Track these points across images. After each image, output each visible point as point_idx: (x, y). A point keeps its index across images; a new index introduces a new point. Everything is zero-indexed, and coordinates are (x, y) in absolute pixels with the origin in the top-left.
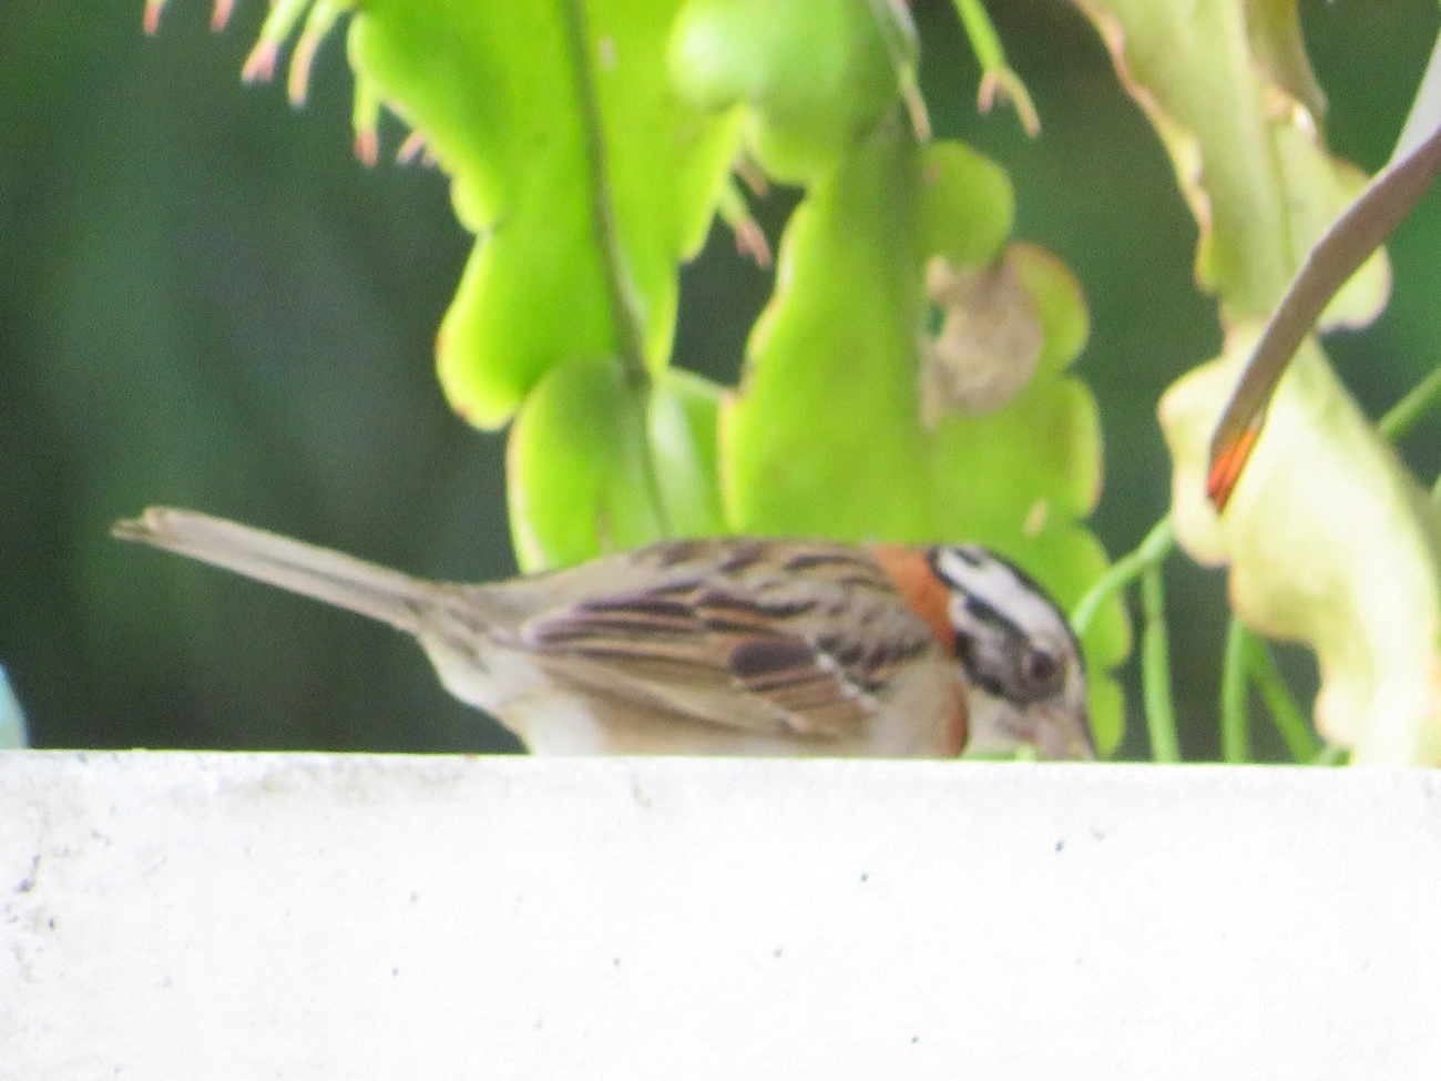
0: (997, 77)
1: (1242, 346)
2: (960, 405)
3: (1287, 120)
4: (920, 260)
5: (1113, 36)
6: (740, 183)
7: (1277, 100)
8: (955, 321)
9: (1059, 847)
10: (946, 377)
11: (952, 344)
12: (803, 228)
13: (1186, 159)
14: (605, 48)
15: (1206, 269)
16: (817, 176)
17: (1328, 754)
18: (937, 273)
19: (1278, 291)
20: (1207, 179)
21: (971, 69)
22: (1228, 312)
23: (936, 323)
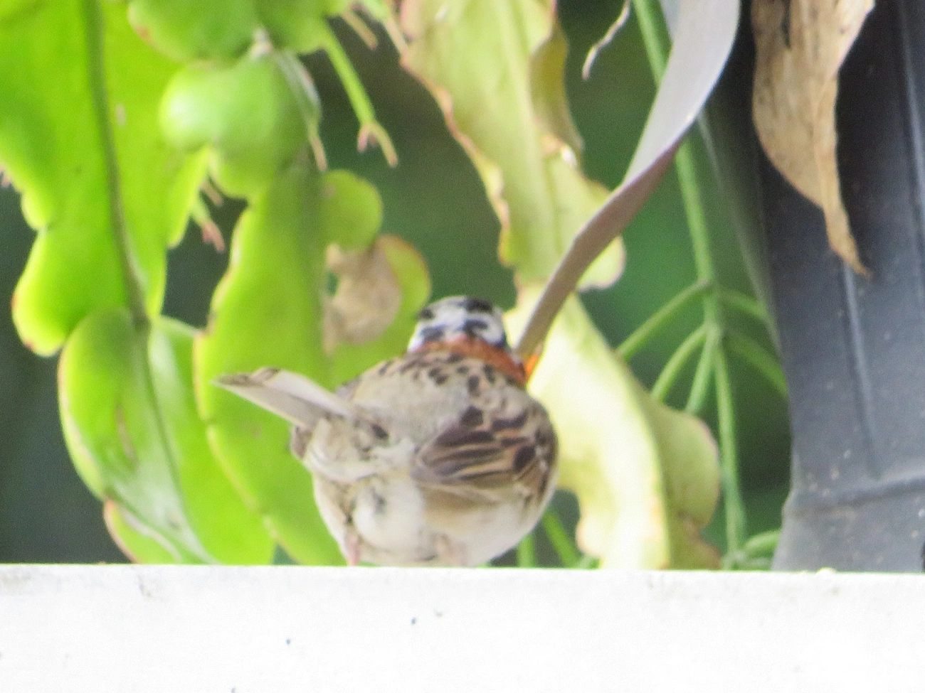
0: (370, 129)
1: (529, 300)
2: (348, 339)
3: (556, 155)
4: (322, 246)
5: (445, 102)
6: (205, 198)
7: (551, 143)
8: (345, 285)
9: (414, 621)
10: (340, 321)
11: (344, 300)
12: (247, 227)
13: (493, 181)
14: (119, 111)
15: (506, 251)
16: (255, 193)
17: (585, 561)
18: (333, 255)
19: (552, 265)
20: (507, 194)
21: (353, 124)
22: (520, 279)
23: (332, 286)
